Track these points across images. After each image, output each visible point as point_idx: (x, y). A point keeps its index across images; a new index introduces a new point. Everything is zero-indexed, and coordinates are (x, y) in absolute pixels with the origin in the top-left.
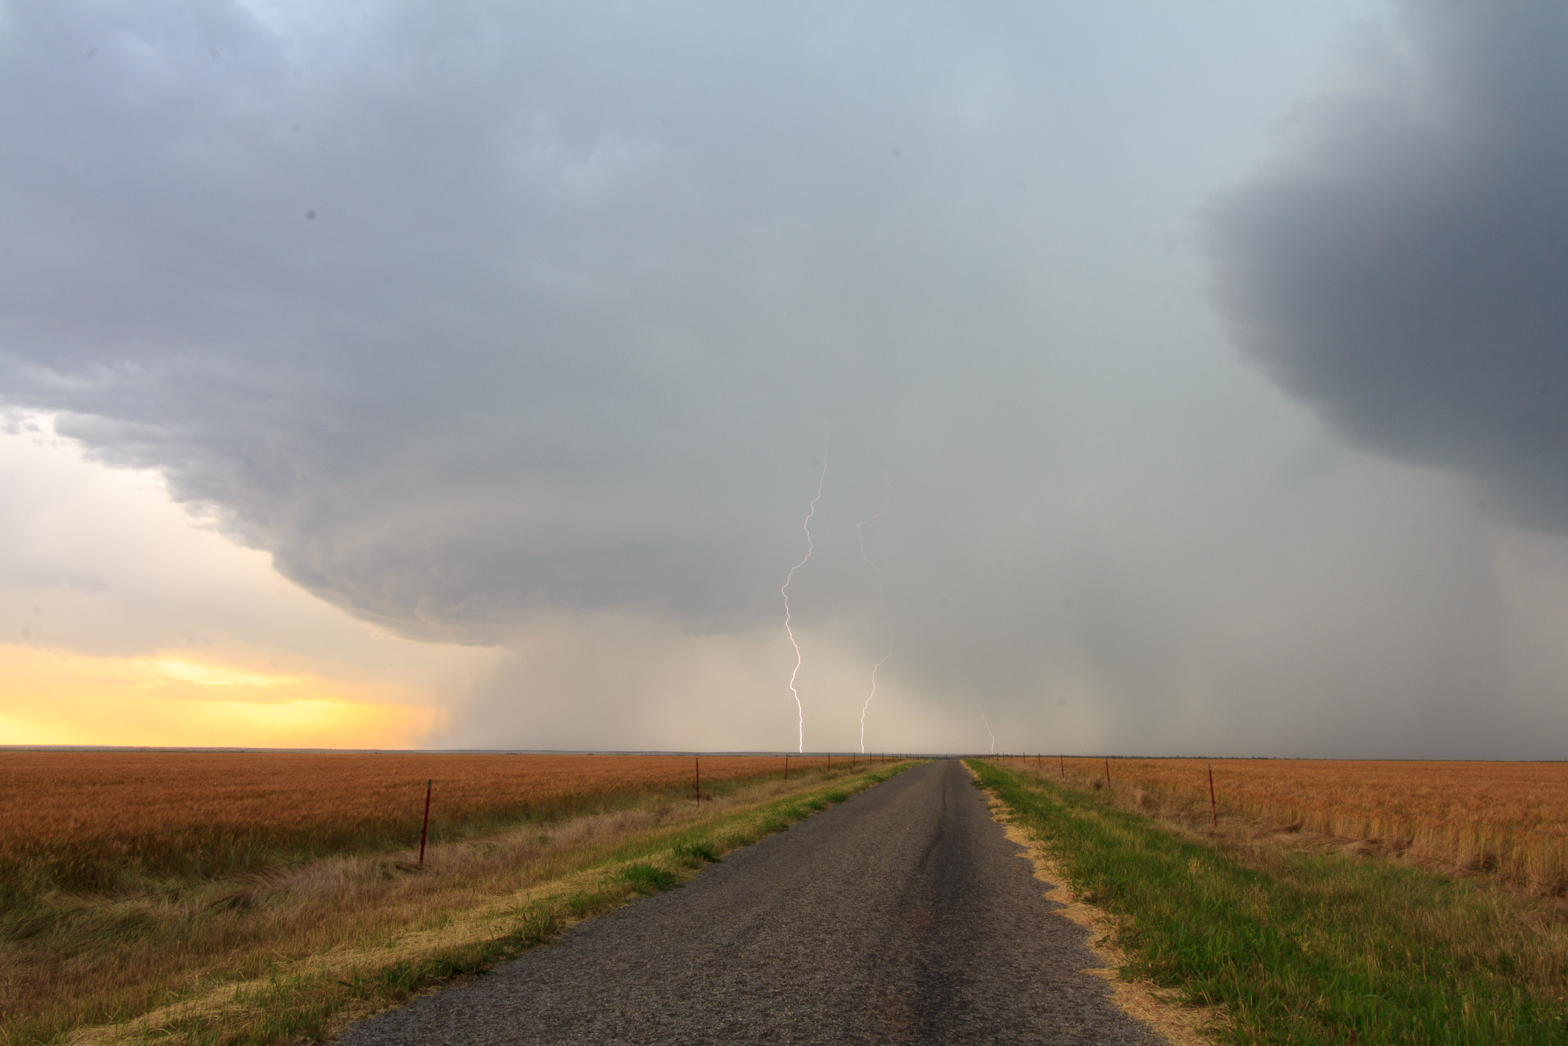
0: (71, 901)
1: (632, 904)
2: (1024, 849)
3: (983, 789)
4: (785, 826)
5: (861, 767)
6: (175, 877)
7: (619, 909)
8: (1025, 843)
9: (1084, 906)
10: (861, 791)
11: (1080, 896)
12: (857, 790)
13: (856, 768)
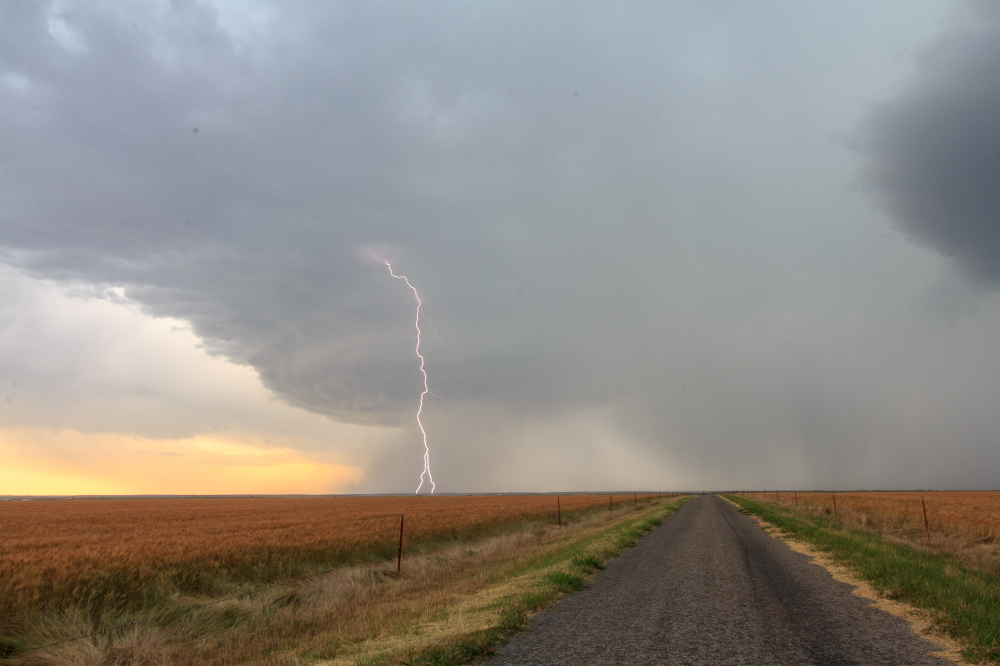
0: (190, 600)
1: (563, 601)
2: (811, 558)
3: (749, 515)
4: (633, 543)
5: (655, 501)
6: (249, 583)
7: (556, 604)
8: (809, 554)
9: (890, 601)
10: (667, 518)
11: (883, 594)
12: (665, 517)
13: (652, 502)
